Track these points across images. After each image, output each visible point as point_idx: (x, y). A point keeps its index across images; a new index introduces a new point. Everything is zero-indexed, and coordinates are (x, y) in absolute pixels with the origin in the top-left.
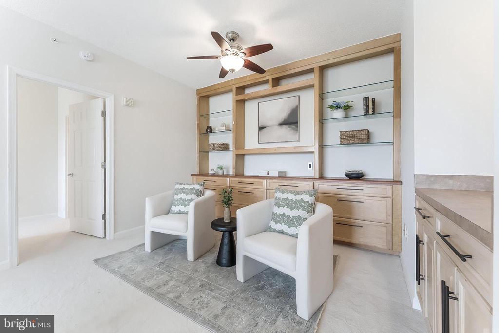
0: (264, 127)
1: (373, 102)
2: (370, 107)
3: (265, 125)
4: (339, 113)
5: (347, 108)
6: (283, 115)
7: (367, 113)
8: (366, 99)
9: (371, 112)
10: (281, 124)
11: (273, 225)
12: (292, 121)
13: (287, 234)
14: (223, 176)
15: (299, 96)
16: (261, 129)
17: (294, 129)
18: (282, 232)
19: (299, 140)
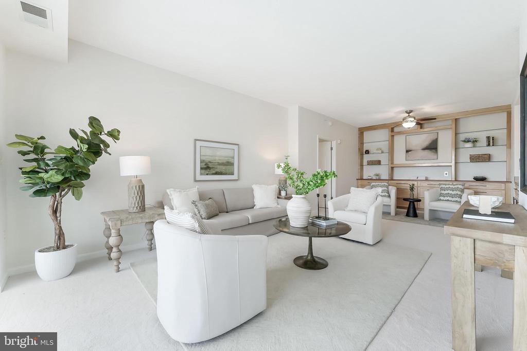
0: (410, 151)
1: (493, 139)
2: (491, 141)
3: (410, 149)
4: (469, 145)
5: (475, 141)
6: (426, 143)
7: (489, 145)
8: (488, 138)
9: (491, 144)
10: (424, 149)
11: (442, 198)
12: (433, 147)
13: (451, 201)
14: (380, 180)
15: (438, 133)
16: (407, 151)
17: (434, 152)
18: (448, 200)
19: (437, 159)
